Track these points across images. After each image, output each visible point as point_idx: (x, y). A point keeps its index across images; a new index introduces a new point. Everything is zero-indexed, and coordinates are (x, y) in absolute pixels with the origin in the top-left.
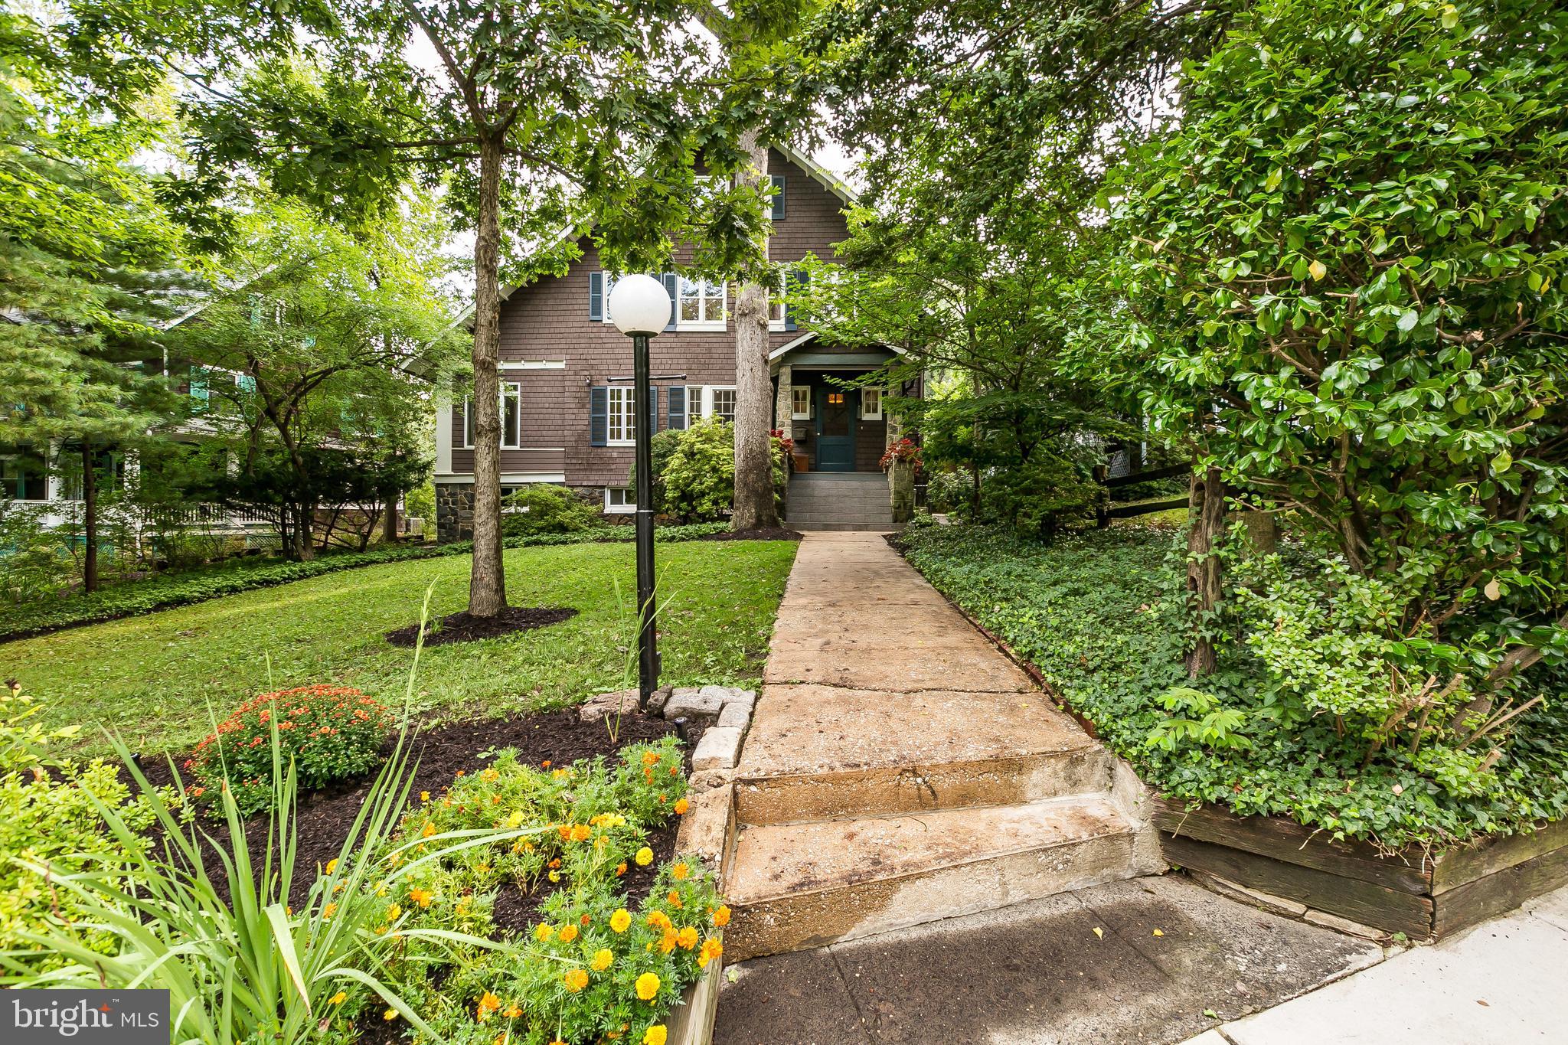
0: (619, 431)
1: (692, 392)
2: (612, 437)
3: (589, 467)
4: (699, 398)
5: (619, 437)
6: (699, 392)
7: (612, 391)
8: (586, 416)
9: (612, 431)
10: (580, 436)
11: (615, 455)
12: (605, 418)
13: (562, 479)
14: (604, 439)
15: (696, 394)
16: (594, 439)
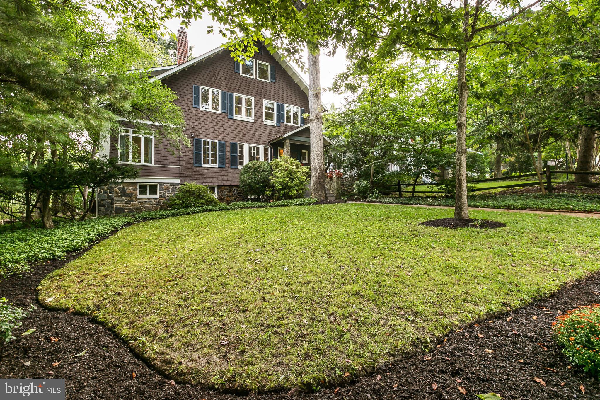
0: (208, 160)
1: (240, 146)
2: (204, 162)
3: (192, 177)
4: (242, 149)
5: (208, 163)
6: (242, 146)
7: (204, 141)
8: (191, 152)
9: (204, 160)
10: (188, 162)
11: (206, 171)
12: (201, 153)
13: (178, 181)
14: (201, 164)
15: (242, 147)
16: (196, 163)
